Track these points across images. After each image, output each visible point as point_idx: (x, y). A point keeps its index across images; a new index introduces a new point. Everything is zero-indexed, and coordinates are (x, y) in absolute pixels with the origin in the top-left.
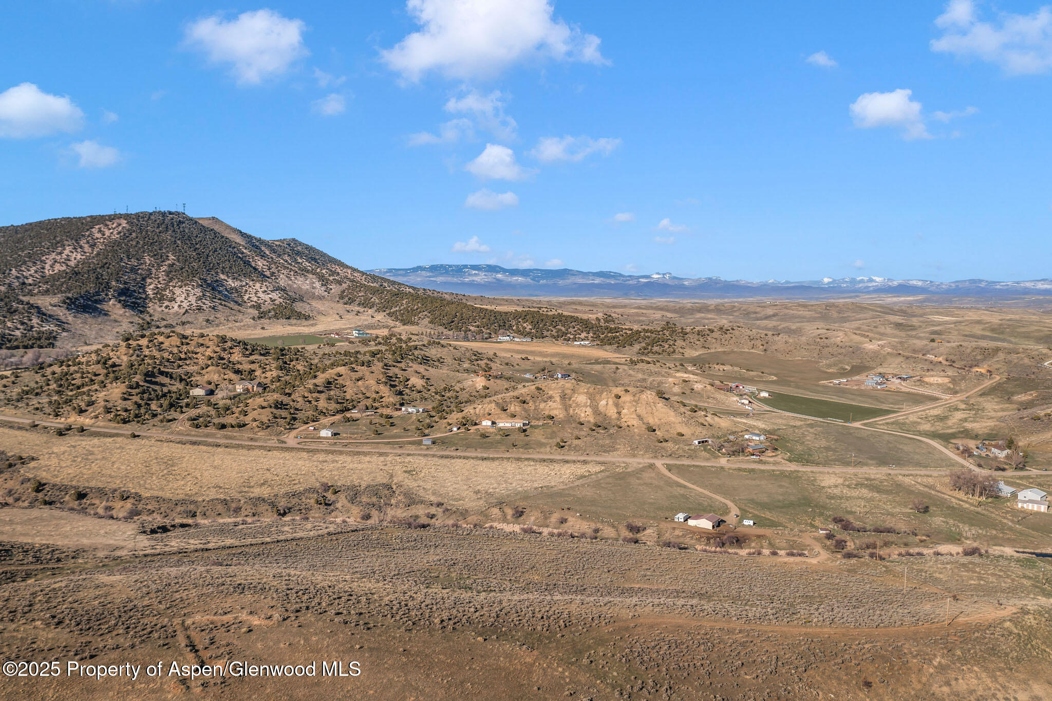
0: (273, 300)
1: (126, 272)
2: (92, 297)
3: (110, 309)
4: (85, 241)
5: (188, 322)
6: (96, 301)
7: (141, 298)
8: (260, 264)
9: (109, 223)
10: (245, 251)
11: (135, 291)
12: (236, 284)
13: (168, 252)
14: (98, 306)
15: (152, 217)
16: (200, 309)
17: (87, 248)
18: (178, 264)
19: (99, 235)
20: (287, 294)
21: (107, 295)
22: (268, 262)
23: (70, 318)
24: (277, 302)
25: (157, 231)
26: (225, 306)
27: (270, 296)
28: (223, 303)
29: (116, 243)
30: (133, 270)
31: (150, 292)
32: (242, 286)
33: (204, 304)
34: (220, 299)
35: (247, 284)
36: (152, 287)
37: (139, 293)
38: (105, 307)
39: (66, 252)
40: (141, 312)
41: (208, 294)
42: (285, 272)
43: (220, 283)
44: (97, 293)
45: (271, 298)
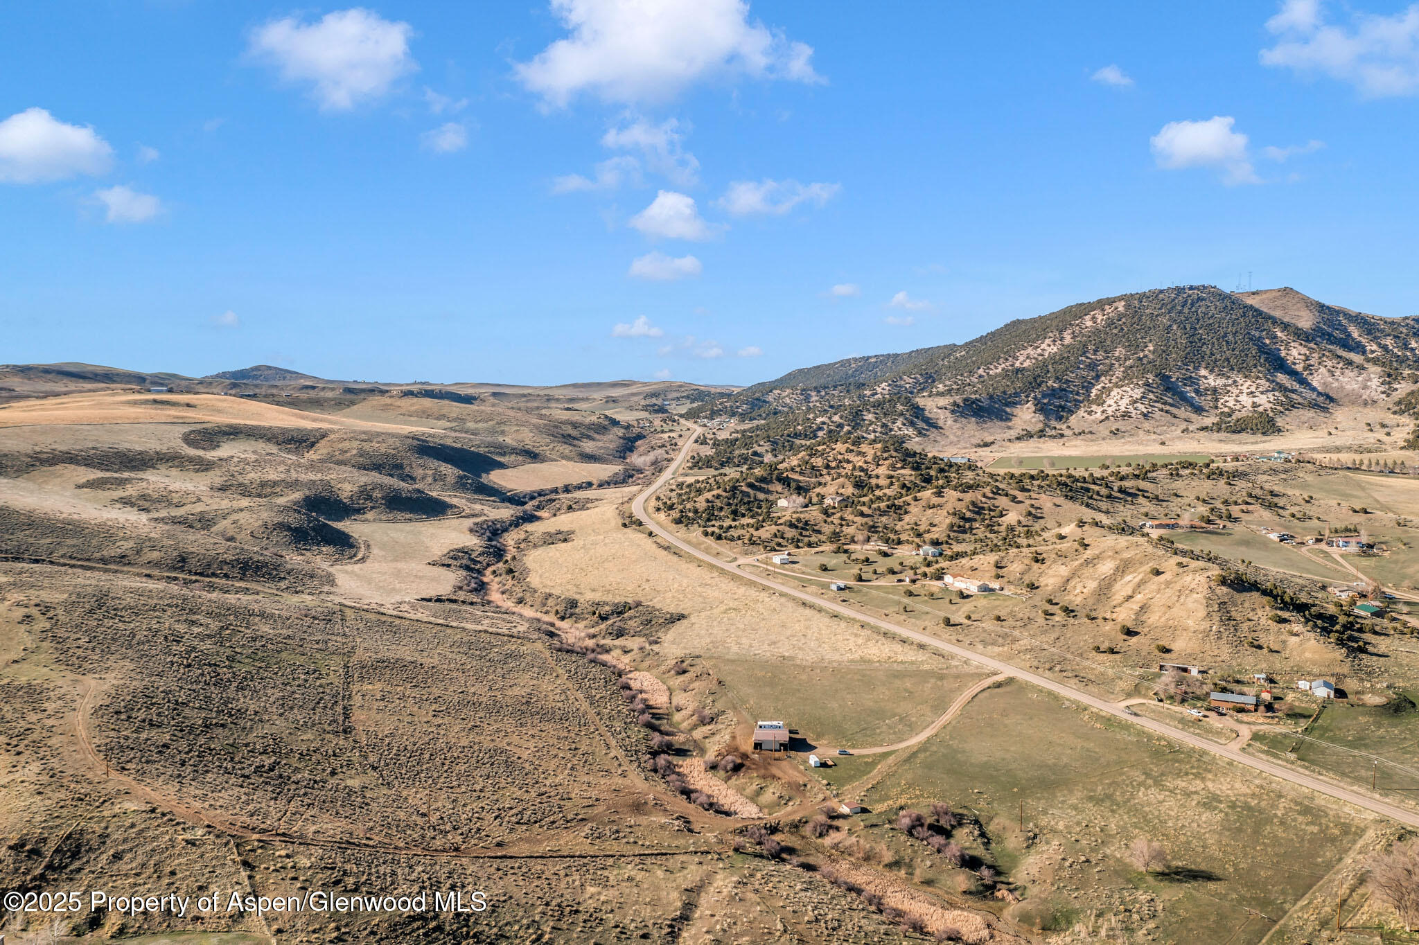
0: (1255, 405)
1: (1079, 368)
2: (1004, 399)
3: (1020, 414)
4: (1070, 331)
5: (1091, 432)
6: (1007, 405)
7: (1076, 400)
8: (1295, 353)
9: (1107, 307)
10: (1279, 334)
11: (1072, 392)
12: (1221, 381)
13: (1151, 341)
14: (1008, 410)
15: (1161, 296)
16: (1126, 415)
17: (1068, 339)
18: (1151, 356)
19: (1089, 324)
20: (1287, 397)
21: (1027, 397)
22: (1309, 349)
23: (950, 422)
24: (1261, 409)
25: (1156, 313)
26: (1167, 412)
27: (1255, 400)
28: (1168, 408)
29: (1096, 332)
30: (1092, 366)
31: (1094, 392)
32: (1225, 385)
33: (1136, 409)
34: (1165, 403)
35: (1235, 382)
36: (1099, 387)
37: (1078, 394)
38: (1017, 411)
39: (1043, 346)
40: (1060, 418)
41: (1151, 396)
42: (1329, 364)
43: (1190, 381)
44: (1016, 394)
45: (1254, 403)
